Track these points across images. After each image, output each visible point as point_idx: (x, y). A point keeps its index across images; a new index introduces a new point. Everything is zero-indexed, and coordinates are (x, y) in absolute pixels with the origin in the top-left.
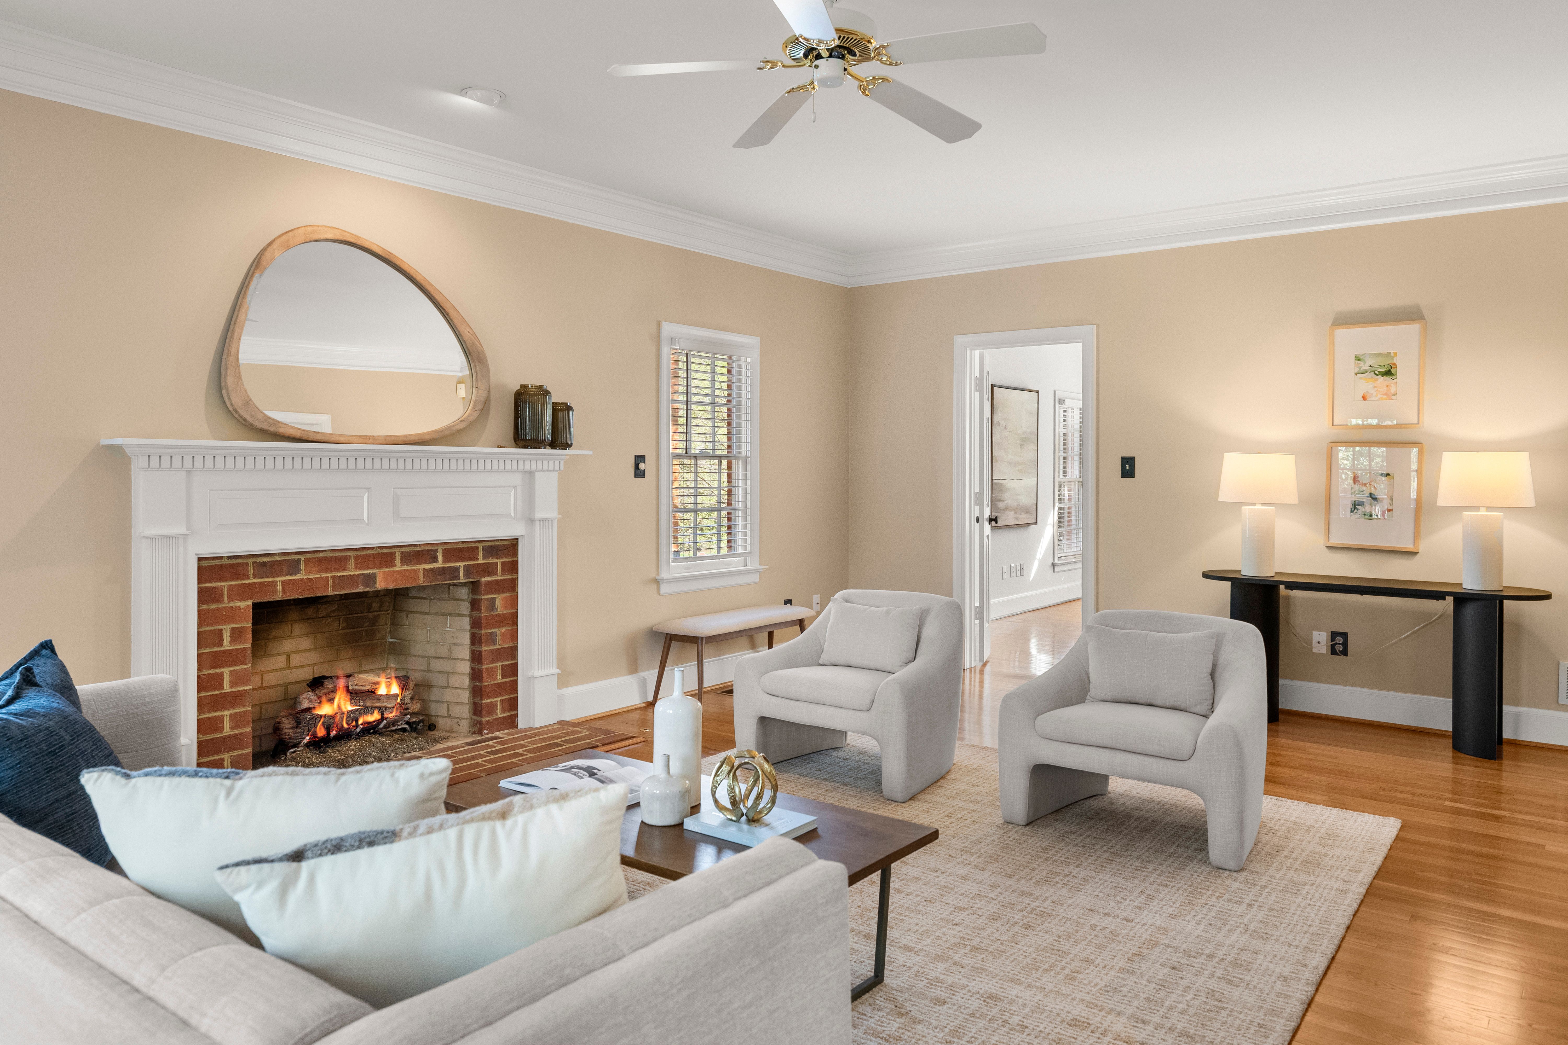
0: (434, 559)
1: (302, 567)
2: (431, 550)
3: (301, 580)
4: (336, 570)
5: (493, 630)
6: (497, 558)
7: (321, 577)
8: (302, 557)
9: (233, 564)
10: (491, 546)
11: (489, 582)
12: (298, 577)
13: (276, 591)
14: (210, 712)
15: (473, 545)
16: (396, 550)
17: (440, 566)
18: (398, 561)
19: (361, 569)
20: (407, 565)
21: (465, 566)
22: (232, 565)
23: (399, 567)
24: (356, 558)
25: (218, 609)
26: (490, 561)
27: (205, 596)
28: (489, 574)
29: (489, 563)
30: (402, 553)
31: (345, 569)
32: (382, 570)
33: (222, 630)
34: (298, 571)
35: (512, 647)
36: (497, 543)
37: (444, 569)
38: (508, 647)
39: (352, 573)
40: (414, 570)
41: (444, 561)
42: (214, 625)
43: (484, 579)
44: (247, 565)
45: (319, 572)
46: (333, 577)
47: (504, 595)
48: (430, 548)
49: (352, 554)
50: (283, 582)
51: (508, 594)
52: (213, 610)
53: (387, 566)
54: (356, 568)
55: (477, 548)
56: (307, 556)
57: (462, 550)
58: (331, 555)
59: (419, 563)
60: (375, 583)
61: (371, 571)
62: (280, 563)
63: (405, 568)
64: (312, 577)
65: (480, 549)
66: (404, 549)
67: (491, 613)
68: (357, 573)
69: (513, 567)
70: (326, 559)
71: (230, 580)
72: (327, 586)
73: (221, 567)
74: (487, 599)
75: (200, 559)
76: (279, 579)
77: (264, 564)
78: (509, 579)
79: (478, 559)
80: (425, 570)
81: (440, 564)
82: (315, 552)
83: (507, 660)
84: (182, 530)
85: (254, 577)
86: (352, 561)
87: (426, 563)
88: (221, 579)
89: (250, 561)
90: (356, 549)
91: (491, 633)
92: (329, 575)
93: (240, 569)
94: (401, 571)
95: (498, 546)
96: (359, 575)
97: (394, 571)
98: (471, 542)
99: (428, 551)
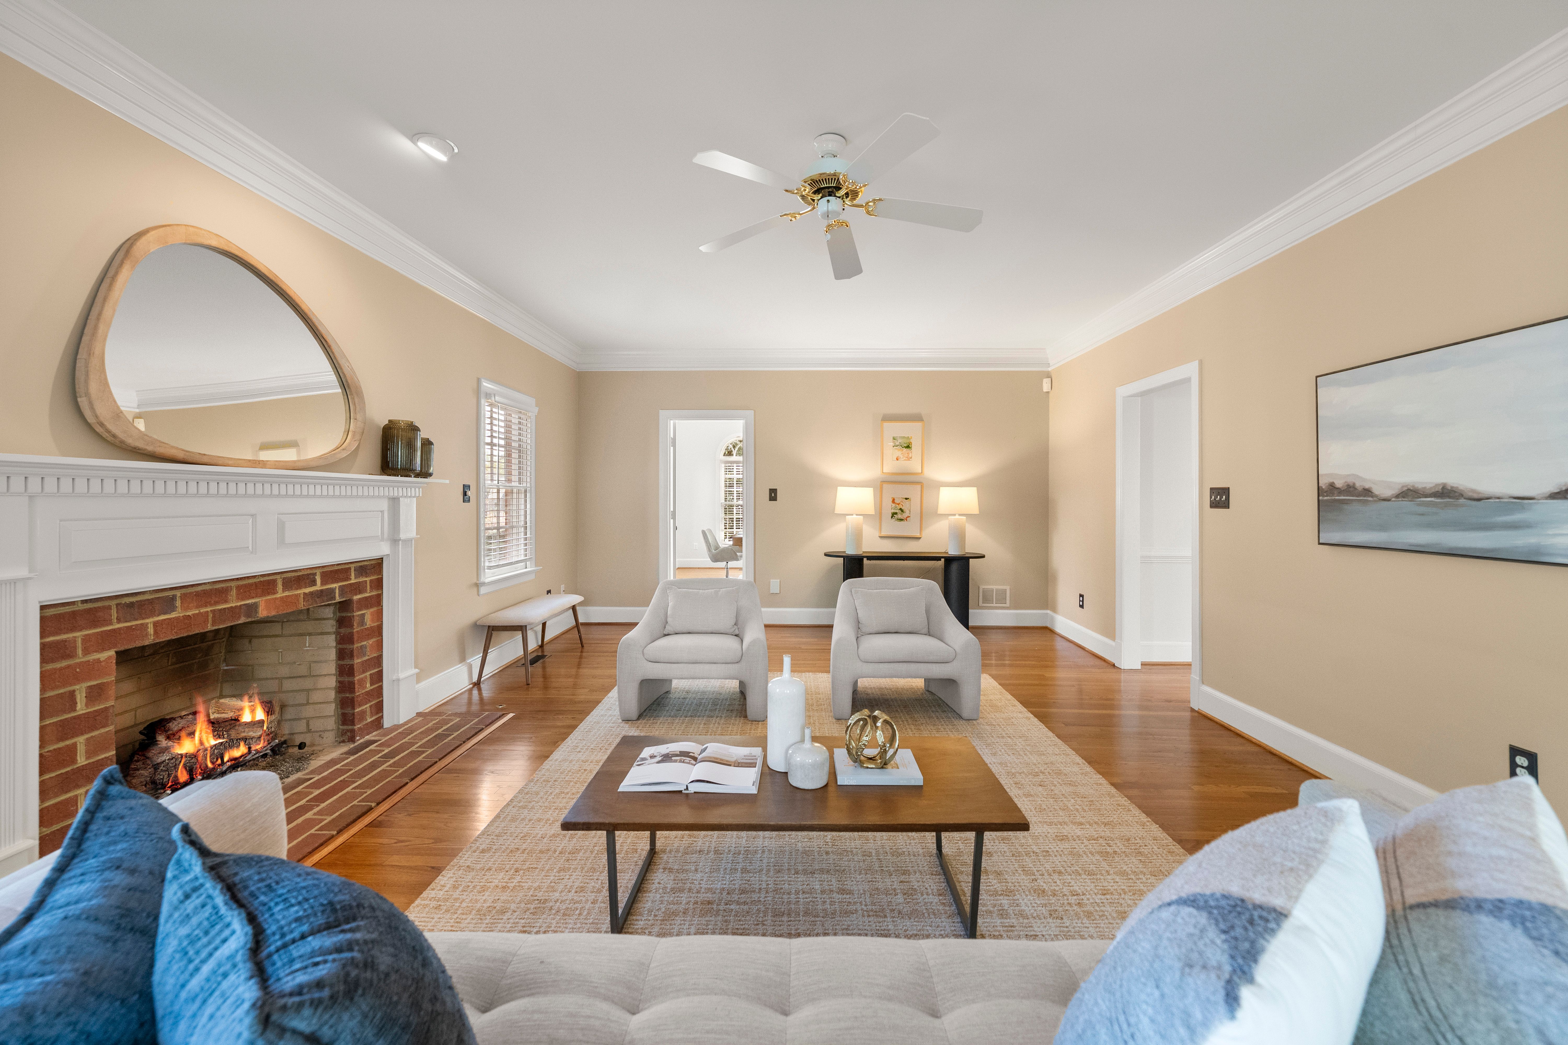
0: (313, 583)
1: (178, 603)
2: (310, 574)
3: (177, 618)
4: (216, 603)
5: (363, 643)
6: (366, 577)
7: (200, 613)
8: (178, 593)
9: (91, 609)
10: (361, 567)
11: (360, 599)
12: (173, 615)
13: (147, 635)
14: (57, 796)
15: (347, 566)
16: (278, 577)
17: (319, 589)
18: (280, 587)
19: (243, 599)
20: (288, 591)
21: (340, 587)
22: (88, 611)
23: (280, 593)
24: (238, 588)
25: (69, 667)
26: (361, 579)
27: (50, 652)
28: (360, 593)
29: (359, 582)
30: (284, 579)
31: (226, 602)
32: (264, 598)
33: (74, 691)
34: (173, 609)
35: (378, 656)
36: (366, 563)
37: (322, 591)
38: (375, 657)
39: (233, 605)
40: (295, 595)
41: (322, 584)
42: (64, 686)
43: (356, 597)
44: (109, 608)
45: (197, 607)
46: (213, 611)
47: (372, 610)
48: (309, 572)
49: (233, 584)
50: (155, 624)
51: (375, 609)
52: (61, 669)
53: (269, 594)
54: (237, 599)
55: (350, 568)
56: (184, 591)
57: (337, 571)
58: (211, 587)
59: (299, 587)
60: (256, 612)
61: (253, 601)
62: (151, 602)
63: (287, 593)
64: (190, 613)
65: (353, 570)
66: (285, 575)
67: (361, 628)
68: (239, 604)
69: (378, 584)
70: (205, 592)
71: (86, 628)
72: (206, 621)
73: (74, 614)
74: (358, 615)
75: (43, 608)
76: (150, 621)
77: (131, 605)
78: (376, 595)
79: (351, 579)
80: (305, 594)
81: (318, 587)
82: (192, 586)
83: (375, 669)
84: (23, 572)
85: (119, 620)
86: (234, 592)
87: (306, 587)
88: (73, 629)
89: (113, 603)
90: (237, 579)
91: (361, 646)
92: (209, 609)
93: (100, 614)
94: (283, 597)
95: (367, 566)
96: (241, 606)
97: (276, 598)
98: (345, 563)
99: (308, 575)
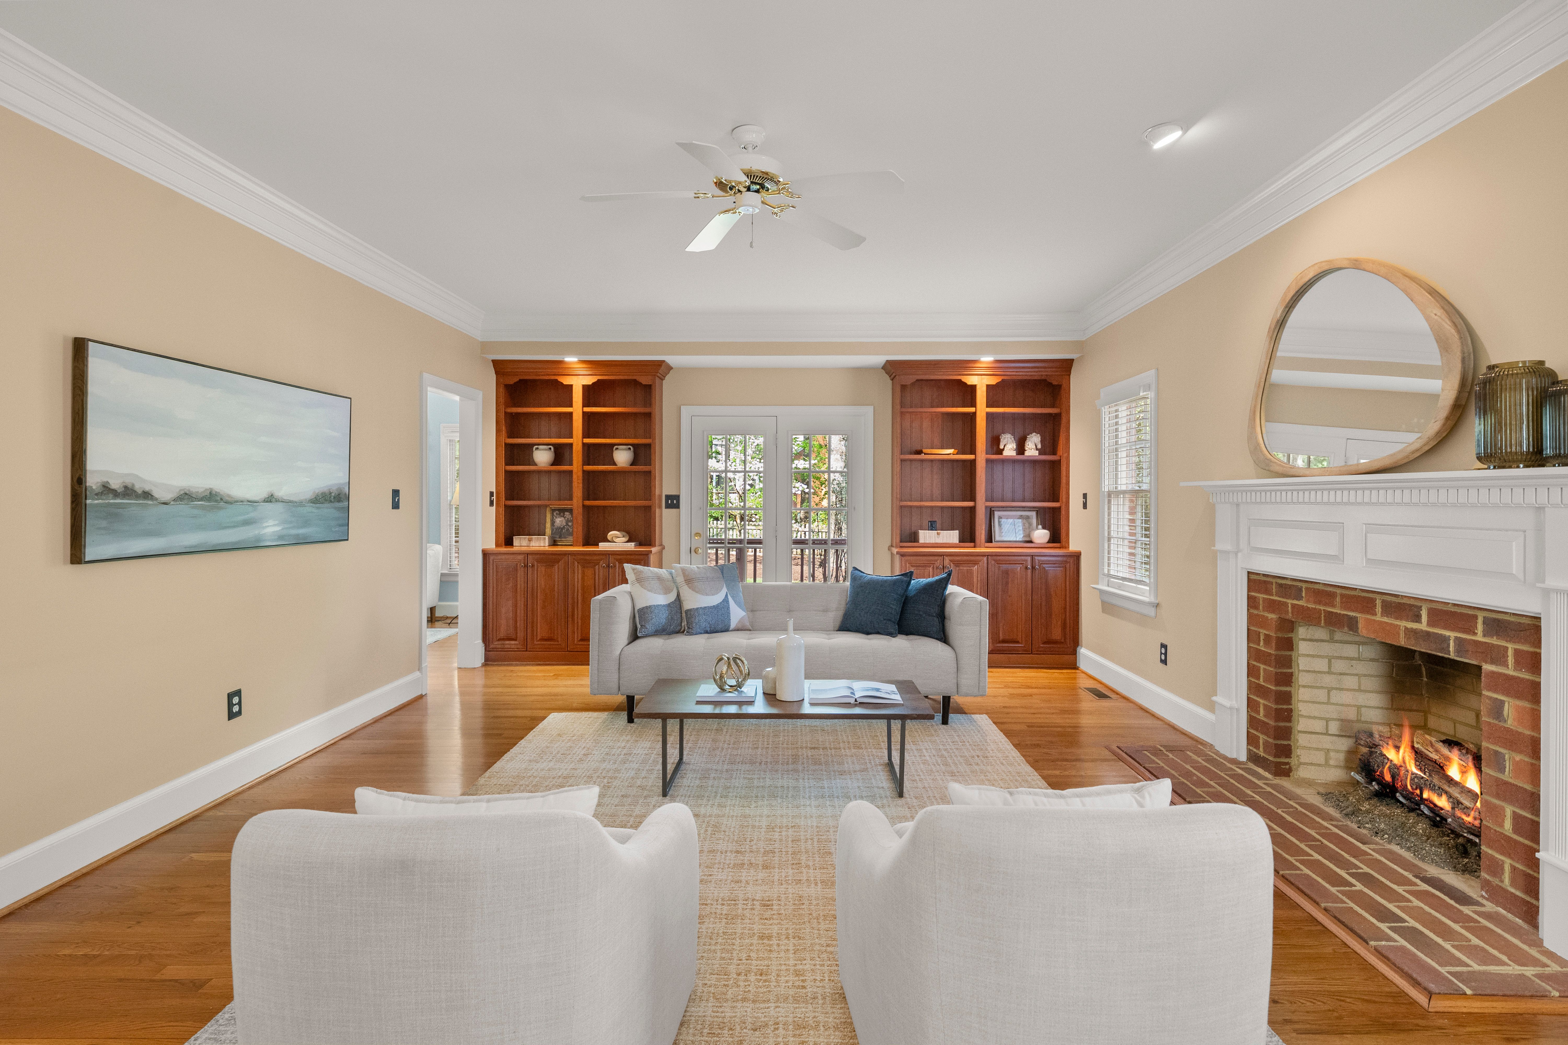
0: (1417, 618)
1: (1304, 594)
2: (1413, 605)
3: (1303, 607)
5: (1500, 750)
6: (1506, 641)
8: (1304, 586)
10: (1495, 620)
11: (1493, 672)
12: (1300, 603)
13: (1288, 611)
14: (1253, 695)
15: (1470, 612)
16: (1378, 597)
17: (1424, 629)
18: (1379, 609)
19: (1345, 609)
20: (1387, 617)
21: (1456, 638)
22: (1265, 582)
23: (1379, 617)
24: (1342, 596)
25: (1258, 615)
26: (1494, 641)
27: (1252, 602)
28: (1493, 662)
29: (1493, 645)
30: (1383, 601)
31: (1333, 606)
32: (1363, 616)
33: (1260, 633)
35: (1530, 790)
36: (1505, 617)
37: (1428, 634)
38: (1525, 790)
39: (1339, 612)
40: (1394, 624)
41: (1428, 624)
42: (1256, 626)
43: (1485, 667)
44: (1272, 583)
45: (1315, 603)
46: (1325, 611)
47: (1519, 703)
48: (1412, 602)
49: (1338, 591)
50: (1292, 604)
51: (1526, 704)
53: (1368, 613)
54: (1342, 608)
55: (1476, 617)
56: (1308, 585)
57: (1453, 614)
58: (1323, 588)
59: (1400, 618)
60: (1358, 628)
61: (1354, 615)
62: (1290, 586)
63: (1385, 619)
64: (1309, 606)
65: (1480, 621)
66: (1389, 598)
67: (1496, 722)
69: (1534, 663)
70: (1319, 591)
71: (1264, 593)
72: (1320, 618)
73: (1259, 581)
74: (1490, 698)
75: (1248, 573)
76: (1290, 601)
77: (1281, 585)
78: (1528, 680)
79: (1475, 634)
80: (1406, 628)
81: (1423, 625)
82: (1312, 582)
83: (1522, 808)
85: (1276, 595)
86: (1338, 599)
87: (1407, 620)
88: (1259, 592)
89: (1274, 581)
90: (1342, 587)
91: (1496, 753)
92: (1322, 608)
93: (1268, 586)
94: (1381, 622)
95: (1509, 622)
96: (1344, 614)
97: (1374, 620)
98: (1470, 607)
99: (1411, 606)
